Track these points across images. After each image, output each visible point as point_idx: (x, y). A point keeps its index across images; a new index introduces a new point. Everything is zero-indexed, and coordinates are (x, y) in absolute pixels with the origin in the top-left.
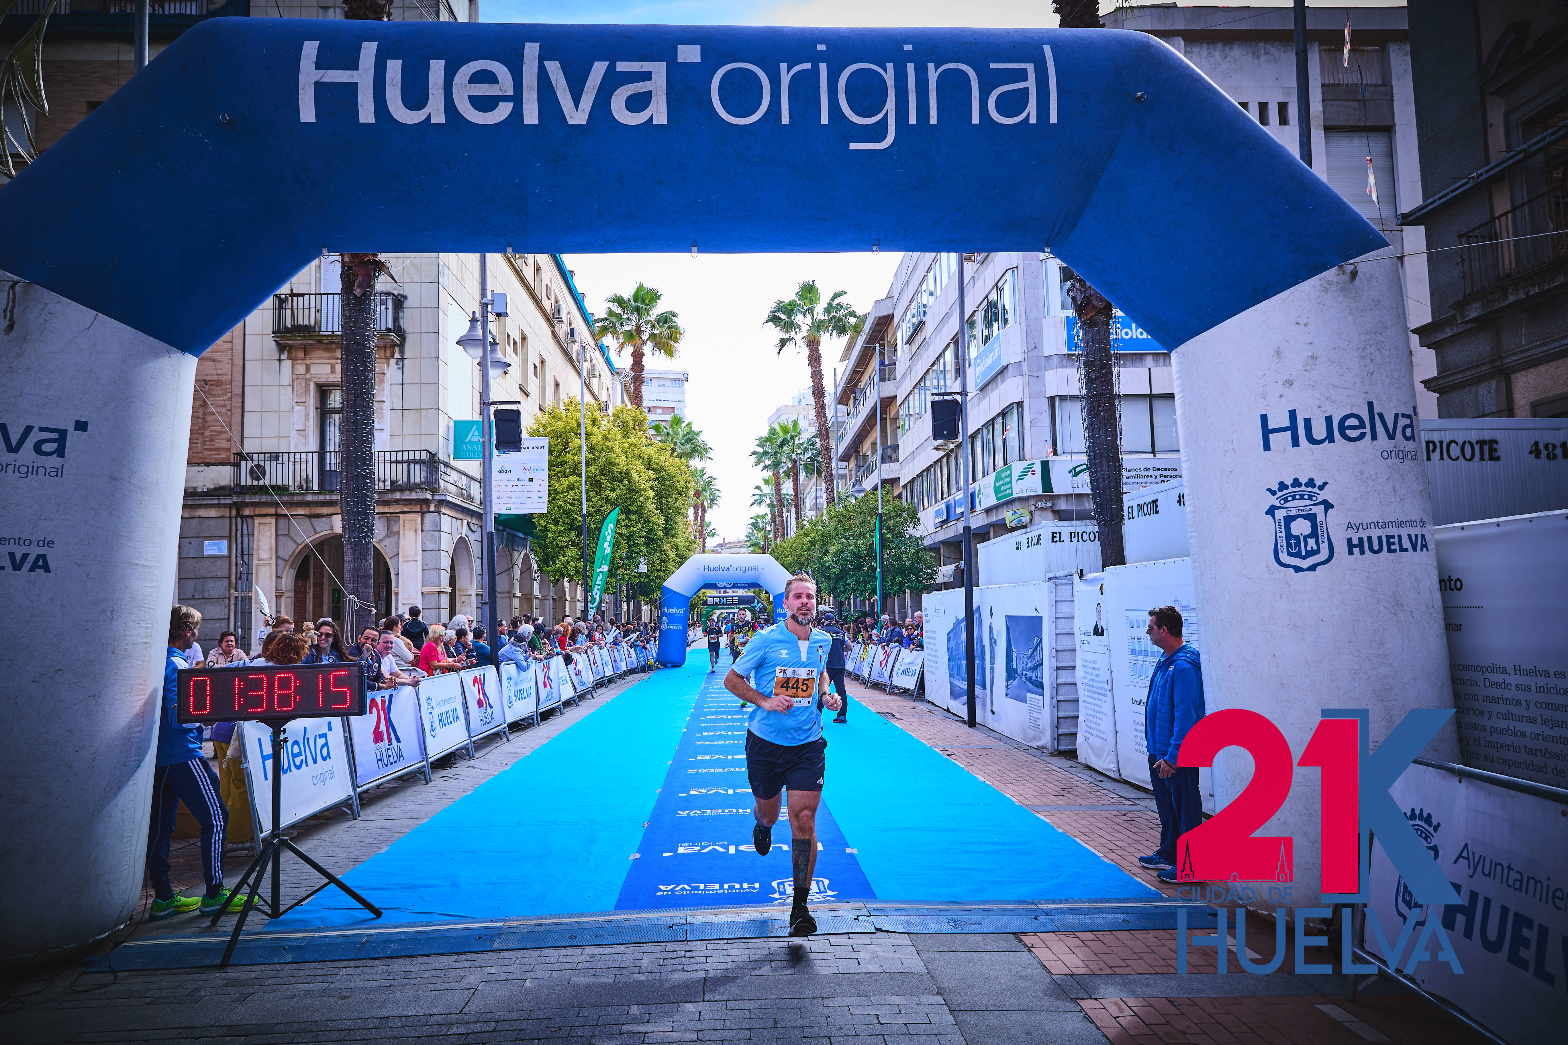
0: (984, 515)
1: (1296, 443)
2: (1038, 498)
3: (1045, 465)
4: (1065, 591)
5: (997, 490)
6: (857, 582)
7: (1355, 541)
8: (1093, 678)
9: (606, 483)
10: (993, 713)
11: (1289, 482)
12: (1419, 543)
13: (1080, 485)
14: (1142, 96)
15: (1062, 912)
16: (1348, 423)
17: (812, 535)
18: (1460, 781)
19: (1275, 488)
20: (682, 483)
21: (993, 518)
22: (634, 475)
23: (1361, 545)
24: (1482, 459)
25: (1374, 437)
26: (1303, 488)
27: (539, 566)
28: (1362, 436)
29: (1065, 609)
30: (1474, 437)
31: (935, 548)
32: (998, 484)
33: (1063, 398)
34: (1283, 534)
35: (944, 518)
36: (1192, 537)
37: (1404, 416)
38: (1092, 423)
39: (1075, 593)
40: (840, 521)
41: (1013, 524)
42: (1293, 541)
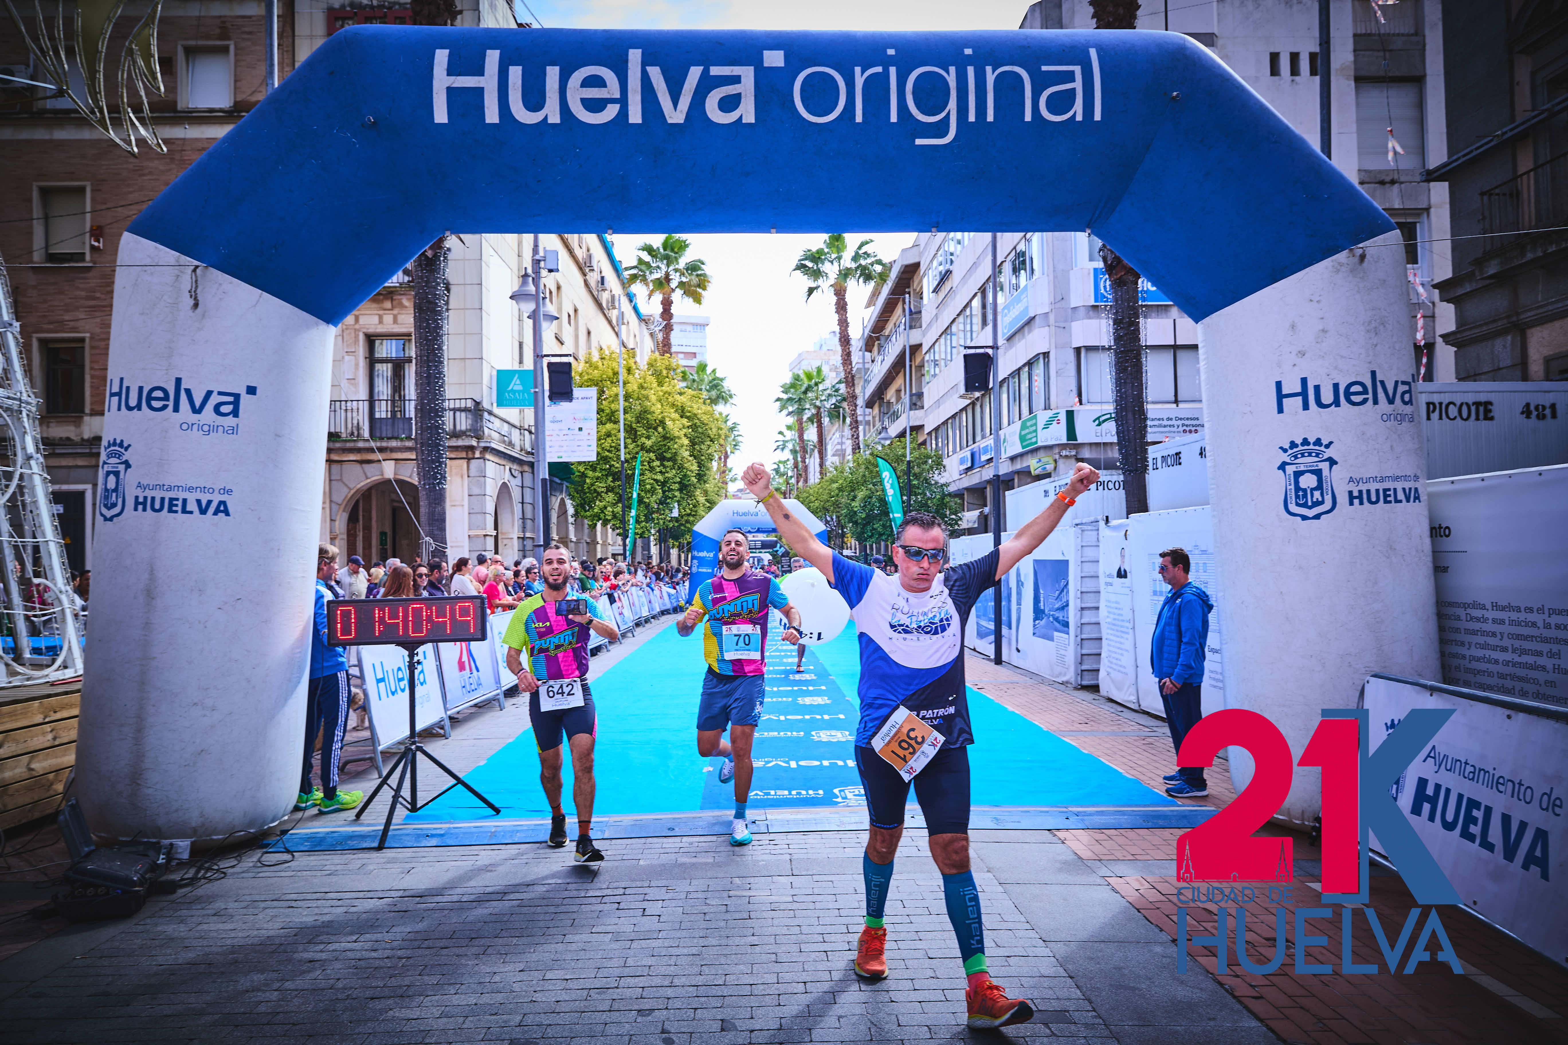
0: (1009, 462)
1: (1306, 407)
2: (1063, 446)
3: (1070, 415)
4: (1090, 536)
5: (1022, 439)
6: (884, 526)
7: (1356, 494)
8: (1116, 617)
9: (641, 431)
10: (1018, 651)
11: (1299, 441)
12: (1412, 495)
13: (1104, 434)
14: (1177, 96)
15: (1091, 814)
16: (1354, 389)
17: (840, 482)
18: (1431, 695)
19: (1287, 446)
20: (714, 430)
21: (1018, 466)
22: (669, 423)
23: (1360, 497)
24: (1477, 419)
25: (1376, 402)
26: (1311, 447)
27: (576, 511)
28: (1365, 401)
29: (1090, 553)
30: (1470, 399)
31: (959, 495)
32: (1023, 433)
33: (1089, 349)
34: (1292, 487)
35: (969, 465)
36: (1213, 489)
37: (1404, 383)
38: (1120, 377)
39: (1101, 538)
40: (867, 468)
41: (1038, 472)
42: (1301, 493)
